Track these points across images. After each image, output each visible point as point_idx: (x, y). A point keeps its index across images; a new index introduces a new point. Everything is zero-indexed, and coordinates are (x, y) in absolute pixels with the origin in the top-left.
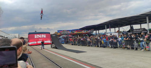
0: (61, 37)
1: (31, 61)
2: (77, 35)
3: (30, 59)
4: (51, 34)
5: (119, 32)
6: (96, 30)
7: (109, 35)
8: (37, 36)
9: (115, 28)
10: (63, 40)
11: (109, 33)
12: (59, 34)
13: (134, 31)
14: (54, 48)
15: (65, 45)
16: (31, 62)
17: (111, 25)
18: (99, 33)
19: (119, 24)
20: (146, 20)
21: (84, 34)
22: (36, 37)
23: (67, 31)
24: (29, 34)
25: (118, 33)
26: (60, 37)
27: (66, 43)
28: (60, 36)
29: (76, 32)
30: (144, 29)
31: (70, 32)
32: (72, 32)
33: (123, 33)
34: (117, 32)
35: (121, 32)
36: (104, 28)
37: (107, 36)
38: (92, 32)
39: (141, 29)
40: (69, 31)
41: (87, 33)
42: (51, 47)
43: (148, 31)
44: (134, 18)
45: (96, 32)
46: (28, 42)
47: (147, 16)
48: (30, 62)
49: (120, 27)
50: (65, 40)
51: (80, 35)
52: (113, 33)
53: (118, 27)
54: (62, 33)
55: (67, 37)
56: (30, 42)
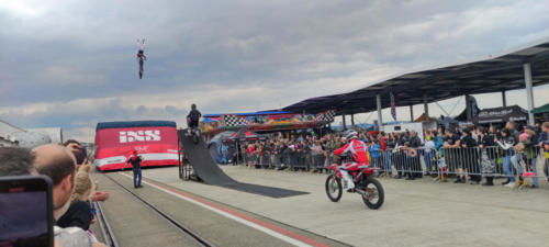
0: (216, 139)
1: (106, 227)
2: (273, 130)
5: (425, 119)
6: (343, 114)
7: (389, 130)
8: (128, 137)
9: (411, 104)
10: (224, 148)
11: (391, 123)
12: (211, 128)
13: (480, 115)
14: (190, 178)
15: (229, 170)
16: (108, 232)
17: (395, 95)
18: (356, 123)
19: (425, 90)
20: (523, 78)
21: (299, 126)
22: (123, 139)
23: (239, 116)
24: (97, 130)
25: (424, 124)
26: (212, 140)
27: (235, 162)
28: (212, 134)
29: (271, 122)
30: (517, 110)
31: (248, 122)
32: (256, 121)
33: (442, 123)
34: (416, 121)
35: (432, 120)
36: (370, 107)
37: (383, 134)
38: (329, 122)
39: (505, 108)
40: (245, 116)
41: (310, 125)
42: (181, 176)
43: (531, 116)
44: (480, 69)
45: (344, 119)
46: (96, 157)
47: (524, 62)
48: (104, 233)
49: (430, 101)
50: (231, 150)
51: (287, 131)
52: (405, 122)
53: (421, 102)
54: (220, 126)
55: (237, 140)
56: (101, 158)
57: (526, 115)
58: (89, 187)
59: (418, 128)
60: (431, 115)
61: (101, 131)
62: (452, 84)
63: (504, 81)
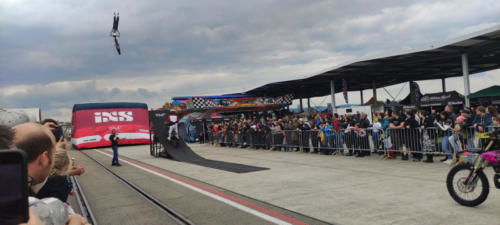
0: (185, 119)
1: (82, 200)
2: (237, 112)
3: (79, 192)
4: (149, 109)
5: (373, 102)
6: (301, 98)
7: (342, 112)
8: (102, 117)
9: (361, 89)
11: (343, 106)
12: (179, 109)
13: (422, 100)
14: (160, 155)
15: (196, 148)
16: (84, 204)
17: (347, 81)
19: (374, 77)
20: (461, 67)
21: (261, 108)
22: (98, 120)
23: (206, 99)
24: (74, 111)
25: (372, 108)
26: (181, 121)
27: (202, 141)
28: (181, 115)
29: (234, 104)
30: (455, 95)
31: (214, 104)
32: (221, 103)
33: (388, 106)
34: (367, 104)
35: (380, 103)
36: (324, 92)
37: (336, 115)
38: (288, 105)
39: (444, 93)
40: (211, 98)
41: (269, 107)
42: (152, 153)
43: (467, 101)
45: (301, 102)
46: (73, 135)
47: (462, 52)
48: (80, 202)
49: (378, 87)
50: (199, 129)
51: (250, 113)
52: (356, 105)
53: (370, 87)
54: (188, 108)
55: (204, 120)
56: (78, 137)
57: (462, 99)
59: (367, 110)
60: (379, 99)
61: (77, 112)
62: (397, 72)
63: (444, 69)
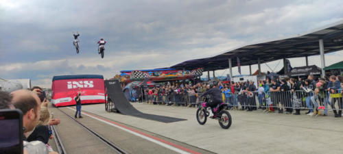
0: (129, 86)
2: (164, 81)
3: (57, 137)
4: (105, 79)
5: (258, 73)
6: (208, 70)
7: (237, 80)
8: (73, 85)
9: (250, 64)
10: (134, 92)
11: (238, 76)
12: (125, 79)
13: (293, 71)
14: (112, 111)
15: (137, 106)
16: (60, 145)
17: (240, 59)
18: (216, 76)
19: (259, 56)
20: (319, 48)
21: (181, 78)
22: (70, 87)
23: (143, 71)
24: (53, 81)
25: (258, 77)
26: (126, 87)
27: (140, 100)
28: (126, 83)
29: (163, 75)
30: (315, 68)
31: (149, 76)
32: (154, 75)
33: (268, 75)
34: (254, 75)
35: (263, 74)
36: (225, 66)
37: (233, 83)
38: (199, 75)
39: (307, 67)
40: (147, 71)
41: (187, 77)
42: (106, 109)
43: (323, 72)
44: (292, 42)
45: (209, 73)
46: (53, 98)
47: (319, 39)
48: (57, 144)
49: (262, 63)
50: (138, 93)
51: (173, 81)
52: (246, 76)
53: (256, 63)
54: (131, 78)
55: (142, 86)
56: (55, 99)
57: (320, 71)
58: (48, 116)
59: (254, 79)
60: (262, 71)
61: (55, 81)
62: (275, 52)
63: (307, 50)
